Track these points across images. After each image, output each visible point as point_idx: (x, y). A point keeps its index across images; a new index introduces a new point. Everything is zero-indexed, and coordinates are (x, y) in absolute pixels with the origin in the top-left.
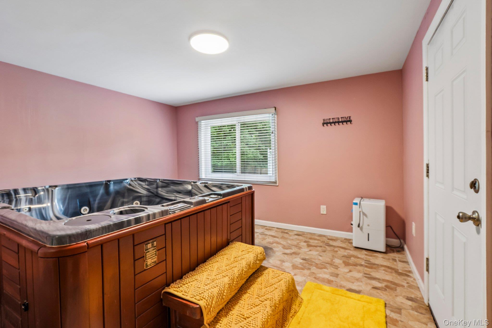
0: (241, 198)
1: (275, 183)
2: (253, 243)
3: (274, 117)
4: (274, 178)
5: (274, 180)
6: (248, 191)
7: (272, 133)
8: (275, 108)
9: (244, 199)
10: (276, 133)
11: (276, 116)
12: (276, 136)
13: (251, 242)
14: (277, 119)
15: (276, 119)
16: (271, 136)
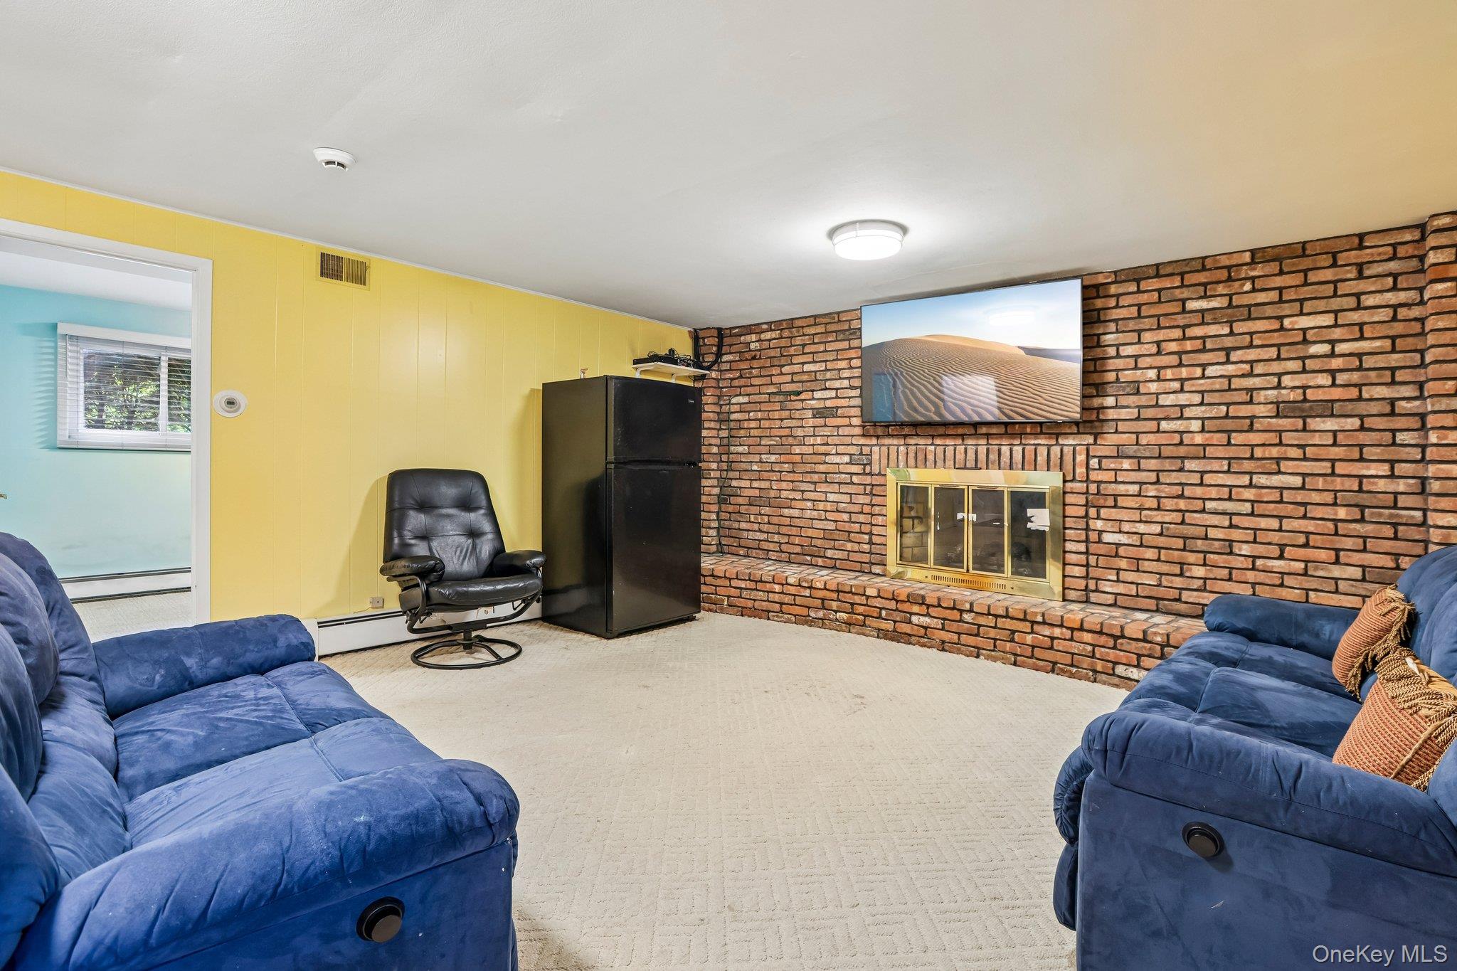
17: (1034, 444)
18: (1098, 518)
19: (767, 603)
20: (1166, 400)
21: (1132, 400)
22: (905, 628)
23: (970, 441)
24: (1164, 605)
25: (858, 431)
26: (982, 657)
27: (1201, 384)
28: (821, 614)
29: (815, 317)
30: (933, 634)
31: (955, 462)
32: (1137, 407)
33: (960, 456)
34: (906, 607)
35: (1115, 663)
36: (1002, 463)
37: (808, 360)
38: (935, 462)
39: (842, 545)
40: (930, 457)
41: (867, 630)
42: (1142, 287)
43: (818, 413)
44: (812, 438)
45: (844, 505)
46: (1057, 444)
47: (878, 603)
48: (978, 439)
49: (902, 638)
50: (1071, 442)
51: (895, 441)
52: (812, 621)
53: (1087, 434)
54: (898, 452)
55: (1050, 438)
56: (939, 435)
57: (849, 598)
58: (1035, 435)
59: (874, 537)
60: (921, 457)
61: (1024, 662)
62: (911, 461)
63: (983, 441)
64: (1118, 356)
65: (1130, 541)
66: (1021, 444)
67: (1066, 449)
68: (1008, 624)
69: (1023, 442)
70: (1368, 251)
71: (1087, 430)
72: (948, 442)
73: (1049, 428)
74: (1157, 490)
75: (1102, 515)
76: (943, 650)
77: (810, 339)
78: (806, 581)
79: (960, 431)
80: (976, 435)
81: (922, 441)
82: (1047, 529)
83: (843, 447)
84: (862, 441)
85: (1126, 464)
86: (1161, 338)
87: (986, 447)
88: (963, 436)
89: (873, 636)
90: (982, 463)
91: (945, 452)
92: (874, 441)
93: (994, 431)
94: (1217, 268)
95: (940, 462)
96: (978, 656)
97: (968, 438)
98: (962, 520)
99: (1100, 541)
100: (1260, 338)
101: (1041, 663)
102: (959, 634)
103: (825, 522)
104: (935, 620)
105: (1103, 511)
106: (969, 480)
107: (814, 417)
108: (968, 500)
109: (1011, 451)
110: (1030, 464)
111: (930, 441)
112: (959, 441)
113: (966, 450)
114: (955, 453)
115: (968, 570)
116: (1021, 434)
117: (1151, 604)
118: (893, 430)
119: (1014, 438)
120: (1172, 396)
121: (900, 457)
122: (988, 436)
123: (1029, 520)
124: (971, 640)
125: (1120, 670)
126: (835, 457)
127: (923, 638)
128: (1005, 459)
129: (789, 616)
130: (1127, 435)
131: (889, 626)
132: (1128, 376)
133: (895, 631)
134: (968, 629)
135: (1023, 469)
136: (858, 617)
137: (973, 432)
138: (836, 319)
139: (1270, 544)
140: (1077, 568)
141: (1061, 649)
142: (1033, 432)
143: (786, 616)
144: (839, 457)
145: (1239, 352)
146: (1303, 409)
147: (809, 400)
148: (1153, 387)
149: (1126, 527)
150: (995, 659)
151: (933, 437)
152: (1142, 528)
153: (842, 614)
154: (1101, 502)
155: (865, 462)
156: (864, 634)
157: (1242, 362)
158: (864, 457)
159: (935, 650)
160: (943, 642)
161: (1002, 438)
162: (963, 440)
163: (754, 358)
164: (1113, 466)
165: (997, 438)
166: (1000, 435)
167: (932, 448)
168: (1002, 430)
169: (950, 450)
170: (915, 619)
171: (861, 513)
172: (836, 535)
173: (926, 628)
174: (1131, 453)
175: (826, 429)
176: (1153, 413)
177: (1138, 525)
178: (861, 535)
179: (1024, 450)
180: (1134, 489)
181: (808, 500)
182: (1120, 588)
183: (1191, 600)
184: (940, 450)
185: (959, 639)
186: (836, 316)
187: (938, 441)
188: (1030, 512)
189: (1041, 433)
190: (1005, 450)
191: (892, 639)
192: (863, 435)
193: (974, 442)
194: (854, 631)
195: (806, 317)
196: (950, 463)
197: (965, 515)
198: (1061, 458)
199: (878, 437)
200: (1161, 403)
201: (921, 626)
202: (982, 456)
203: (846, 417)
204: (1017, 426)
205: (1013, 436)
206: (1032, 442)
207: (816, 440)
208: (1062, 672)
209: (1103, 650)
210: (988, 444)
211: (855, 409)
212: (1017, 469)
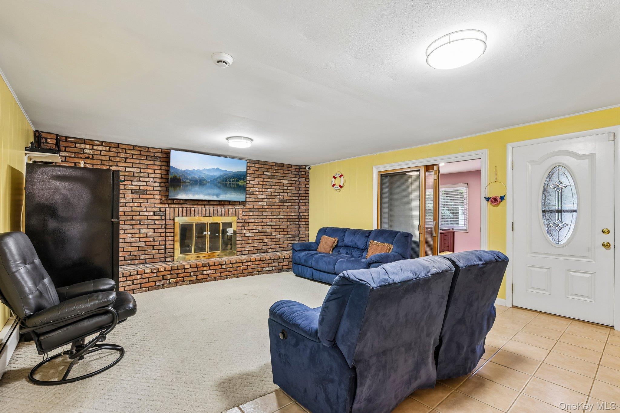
0: (449, 233)
1: (466, 230)
2: (453, 252)
3: (466, 189)
4: (466, 227)
5: (465, 229)
6: (452, 230)
7: (465, 199)
8: (467, 184)
9: (450, 233)
10: (467, 199)
11: (467, 189)
12: (467, 201)
13: (452, 251)
14: (469, 191)
15: (467, 190)
16: (464, 201)
17: (228, 208)
18: (245, 230)
19: (133, 286)
20: (260, 197)
21: (252, 196)
22: (201, 277)
23: (207, 207)
24: (259, 251)
25: (159, 201)
26: (228, 278)
27: (267, 193)
28: (162, 282)
29: (134, 146)
30: (212, 276)
31: (202, 214)
32: (253, 198)
33: (204, 212)
34: (201, 269)
35: (263, 268)
36: (218, 214)
37: (129, 166)
38: (194, 214)
39: (150, 252)
40: (193, 212)
41: (185, 283)
42: (255, 166)
43: (133, 192)
44: (131, 204)
45: (151, 234)
46: (234, 208)
47: (190, 270)
48: (210, 206)
49: (200, 281)
50: (238, 207)
51: (177, 206)
52: (157, 287)
53: (242, 205)
54: (178, 210)
55: (232, 206)
56: (195, 204)
57: (176, 272)
58: (228, 205)
59: (167, 246)
60: (188, 212)
61: (240, 275)
62: (184, 214)
63: (212, 207)
64: (250, 184)
65: (252, 235)
66: (224, 208)
67: (237, 209)
68: (236, 265)
69: (224, 207)
70: (292, 169)
71: (242, 204)
72: (199, 207)
73: (232, 203)
74: (258, 221)
75: (245, 229)
76: (215, 280)
77: (131, 156)
78: (155, 269)
79: (203, 203)
80: (209, 204)
81: (189, 206)
82: (232, 234)
83: (150, 208)
84: (161, 206)
85: (251, 214)
86: (259, 180)
87: (213, 209)
88: (204, 205)
89: (188, 284)
90: (212, 214)
91: (198, 210)
92: (167, 206)
93: (215, 203)
94: (269, 165)
95: (196, 214)
96: (227, 278)
97: (206, 205)
98: (206, 234)
99: (245, 236)
100: (277, 184)
101: (245, 274)
102: (220, 273)
103: (139, 243)
104: (213, 271)
105: (245, 227)
106: (207, 220)
107: (132, 193)
108: (208, 228)
109: (221, 210)
110: (227, 214)
111: (192, 206)
112: (203, 207)
113: (206, 210)
114: (202, 211)
115: (207, 252)
116: (224, 205)
117: (256, 251)
118: (176, 201)
119: (222, 206)
120: (261, 196)
121: (180, 213)
122: (213, 205)
123: (227, 232)
124: (225, 274)
125: (264, 269)
126: (145, 212)
127: (209, 278)
128: (219, 213)
129: (146, 288)
130: (251, 206)
131: (194, 278)
132: (252, 189)
133: (197, 279)
134: (224, 270)
135: (225, 216)
136: (180, 278)
137: (208, 203)
138: (147, 150)
139: (278, 232)
140: (239, 245)
141: (250, 268)
142: (227, 204)
143: (144, 289)
144: (148, 212)
145: (273, 186)
146: (283, 201)
147: (129, 185)
148: (257, 193)
149: (251, 231)
150: (232, 278)
151: (193, 205)
152: (255, 231)
153: (172, 280)
154: (245, 225)
155: (162, 214)
156: (183, 285)
157: (274, 189)
158: (161, 213)
159: (213, 281)
160: (215, 278)
161: (218, 206)
162: (204, 206)
163: (88, 158)
164: (248, 214)
165: (216, 206)
166: (217, 205)
167: (193, 209)
168: (218, 203)
169: (200, 210)
170: (205, 272)
171: (160, 236)
172: (146, 248)
173: (208, 274)
174: (252, 211)
175: (140, 199)
176: (257, 200)
177: (254, 230)
178: (160, 246)
179: (225, 210)
180: (253, 220)
181: (129, 233)
182: (250, 249)
183: (265, 248)
184: (196, 210)
185: (221, 275)
186: (147, 149)
187: (195, 206)
188: (227, 229)
189: (230, 204)
190: (219, 210)
191: (196, 283)
192: (161, 203)
193: (208, 207)
194: (179, 285)
195: (128, 145)
196: (200, 214)
197: (206, 233)
198: (235, 212)
199: (168, 204)
200: (259, 197)
201: (207, 274)
202: (212, 212)
203: (152, 195)
204: (223, 202)
205: (221, 205)
206: (227, 207)
207: (134, 205)
208: (250, 275)
209: (260, 265)
210: (213, 208)
211: (157, 192)
212: (223, 216)
